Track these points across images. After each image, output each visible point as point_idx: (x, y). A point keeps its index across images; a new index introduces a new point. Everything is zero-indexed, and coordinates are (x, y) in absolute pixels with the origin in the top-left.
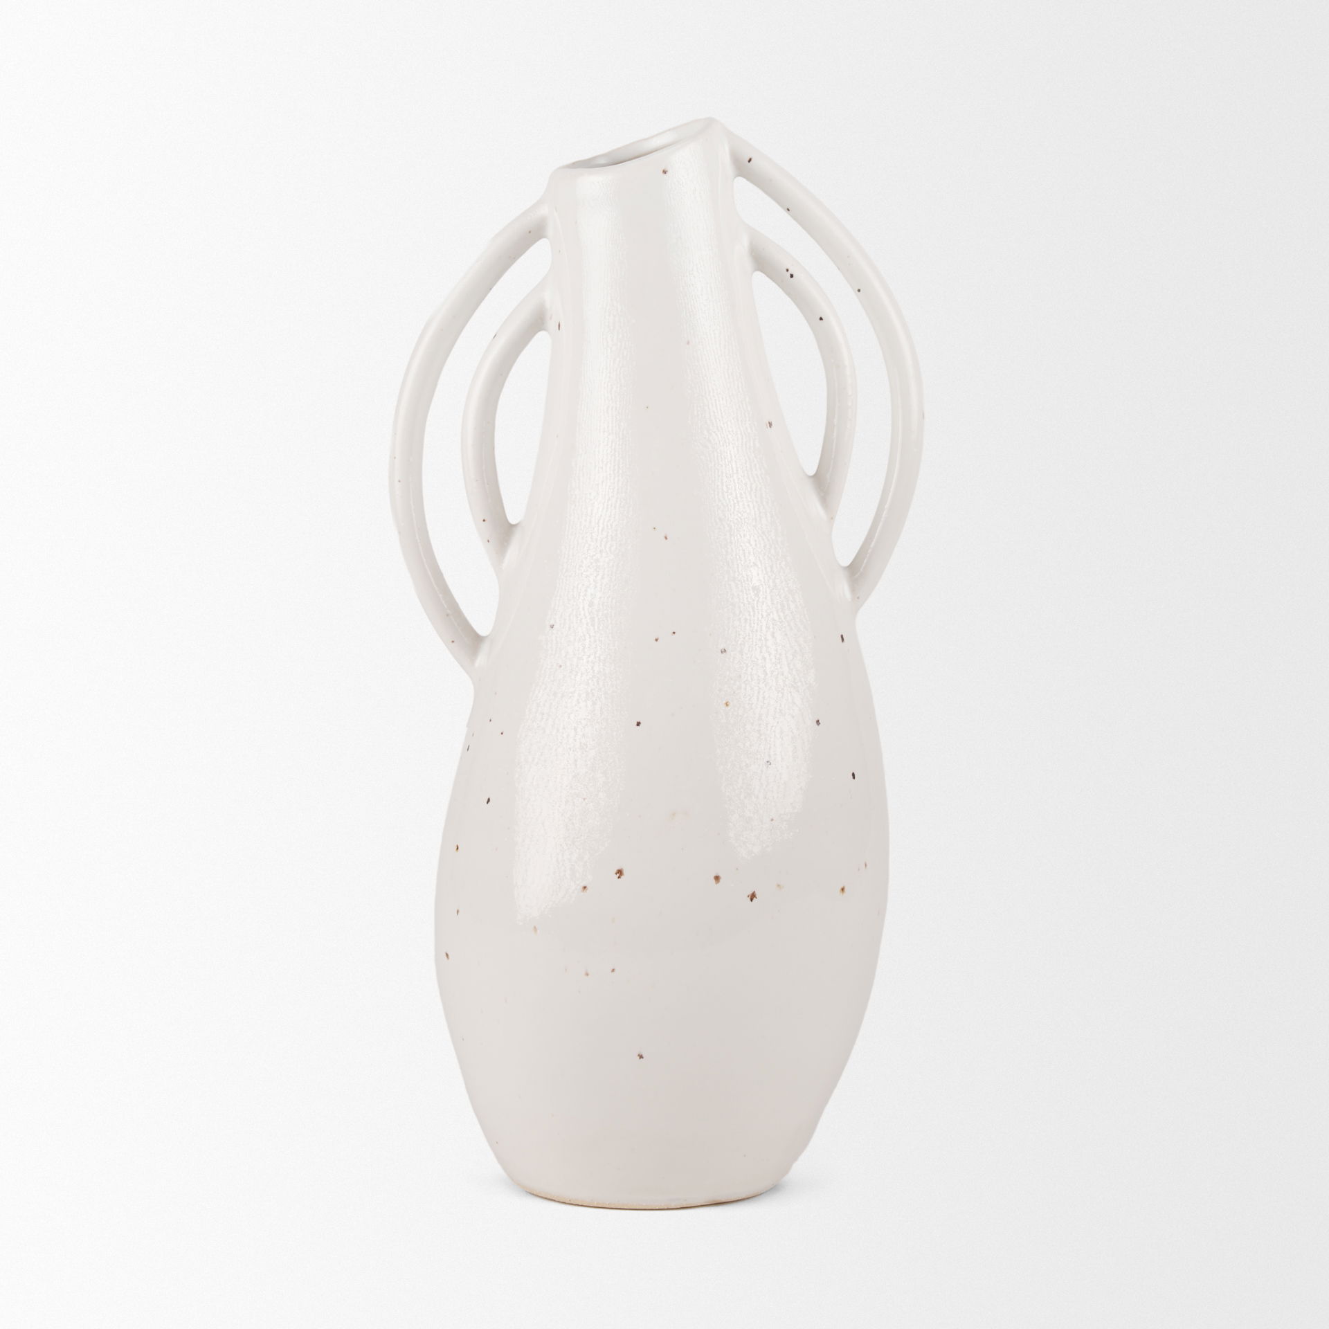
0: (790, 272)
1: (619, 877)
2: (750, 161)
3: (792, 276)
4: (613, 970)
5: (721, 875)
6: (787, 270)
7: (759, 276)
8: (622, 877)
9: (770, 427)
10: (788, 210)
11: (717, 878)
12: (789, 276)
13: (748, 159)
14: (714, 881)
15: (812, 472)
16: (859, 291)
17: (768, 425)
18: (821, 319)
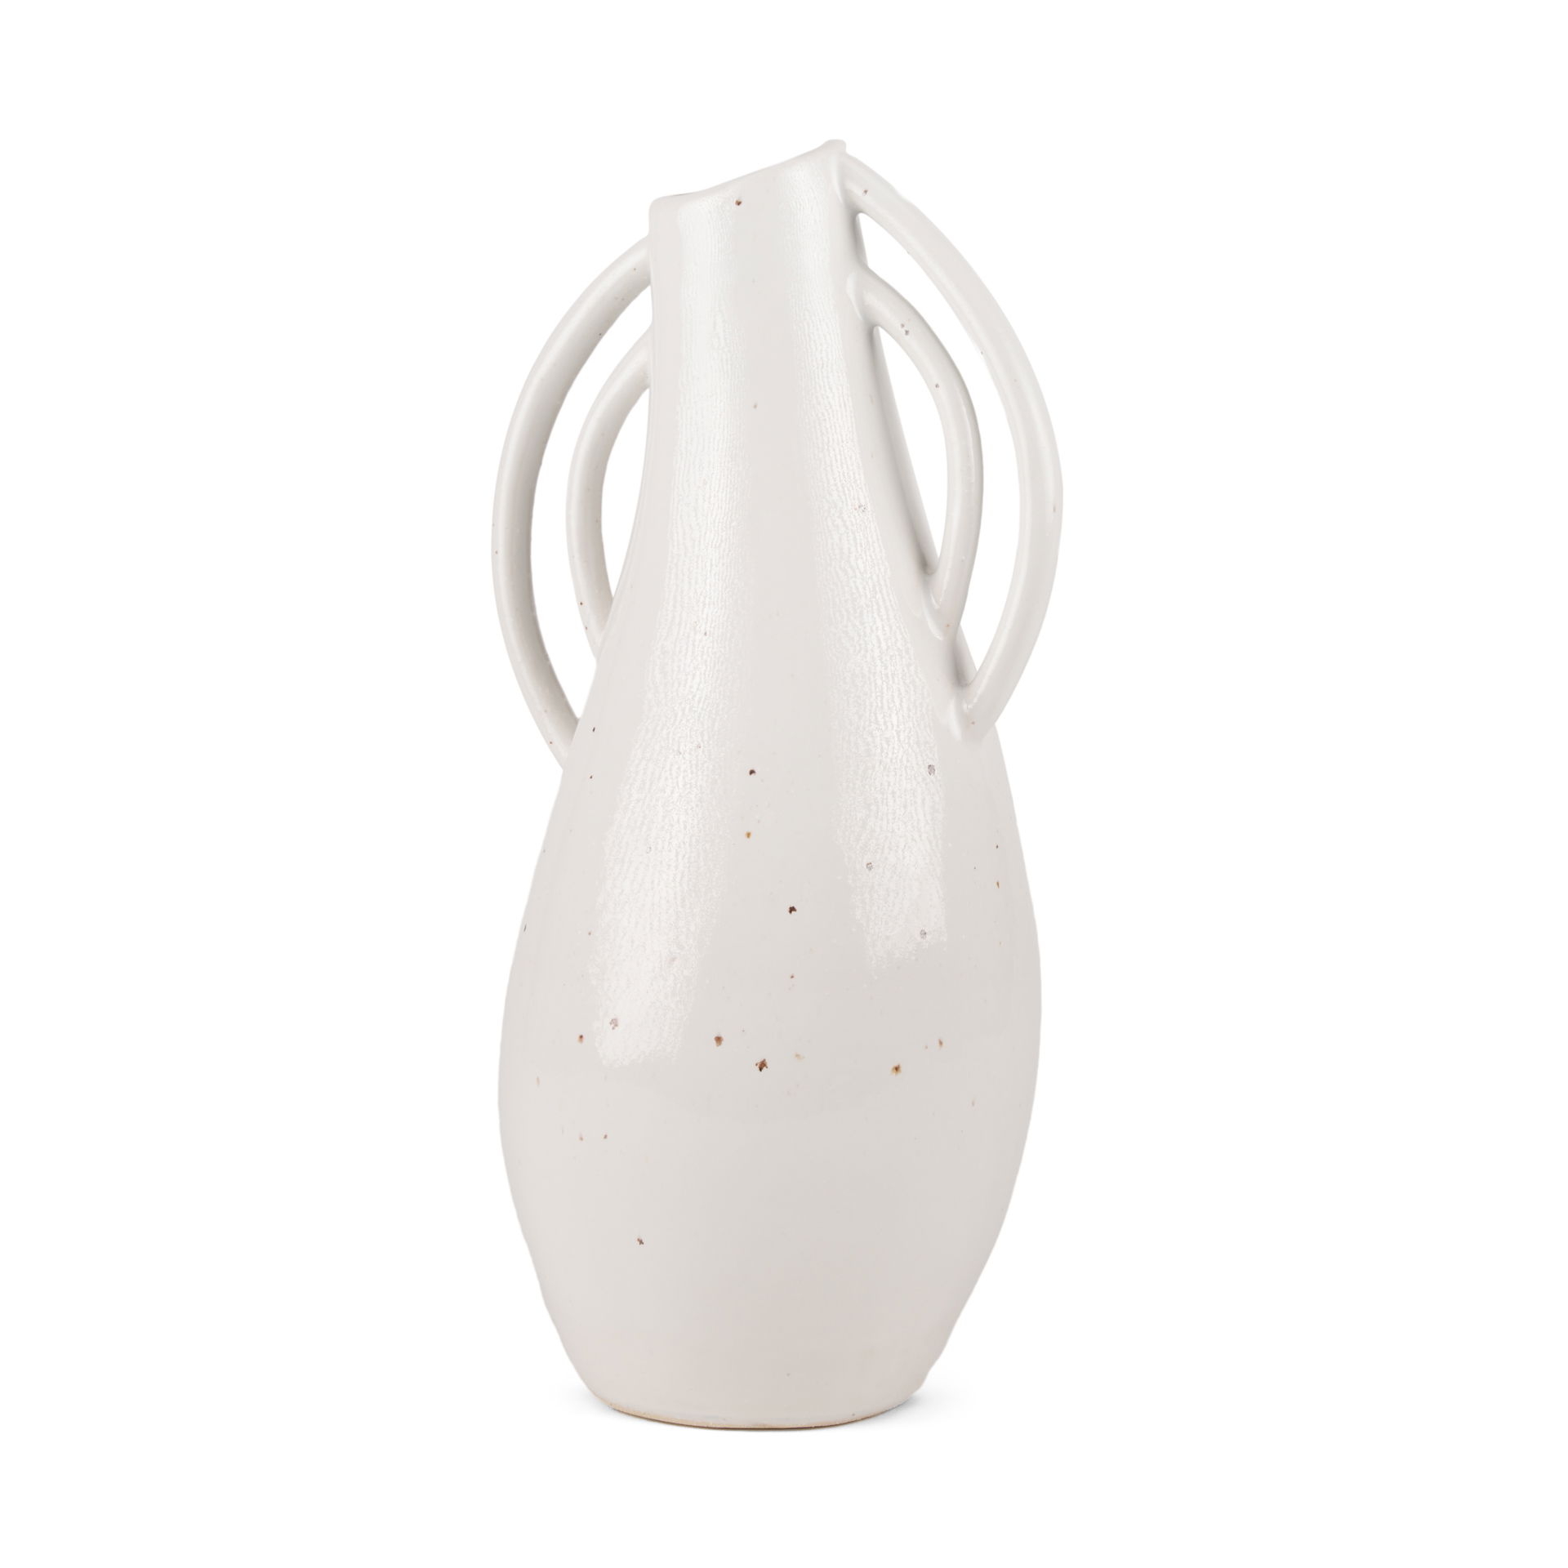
0: (906, 328)
1: (613, 1028)
4: (606, 1137)
5: (723, 1036)
8: (616, 1028)
11: (719, 1040)
12: (905, 332)
14: (714, 1042)
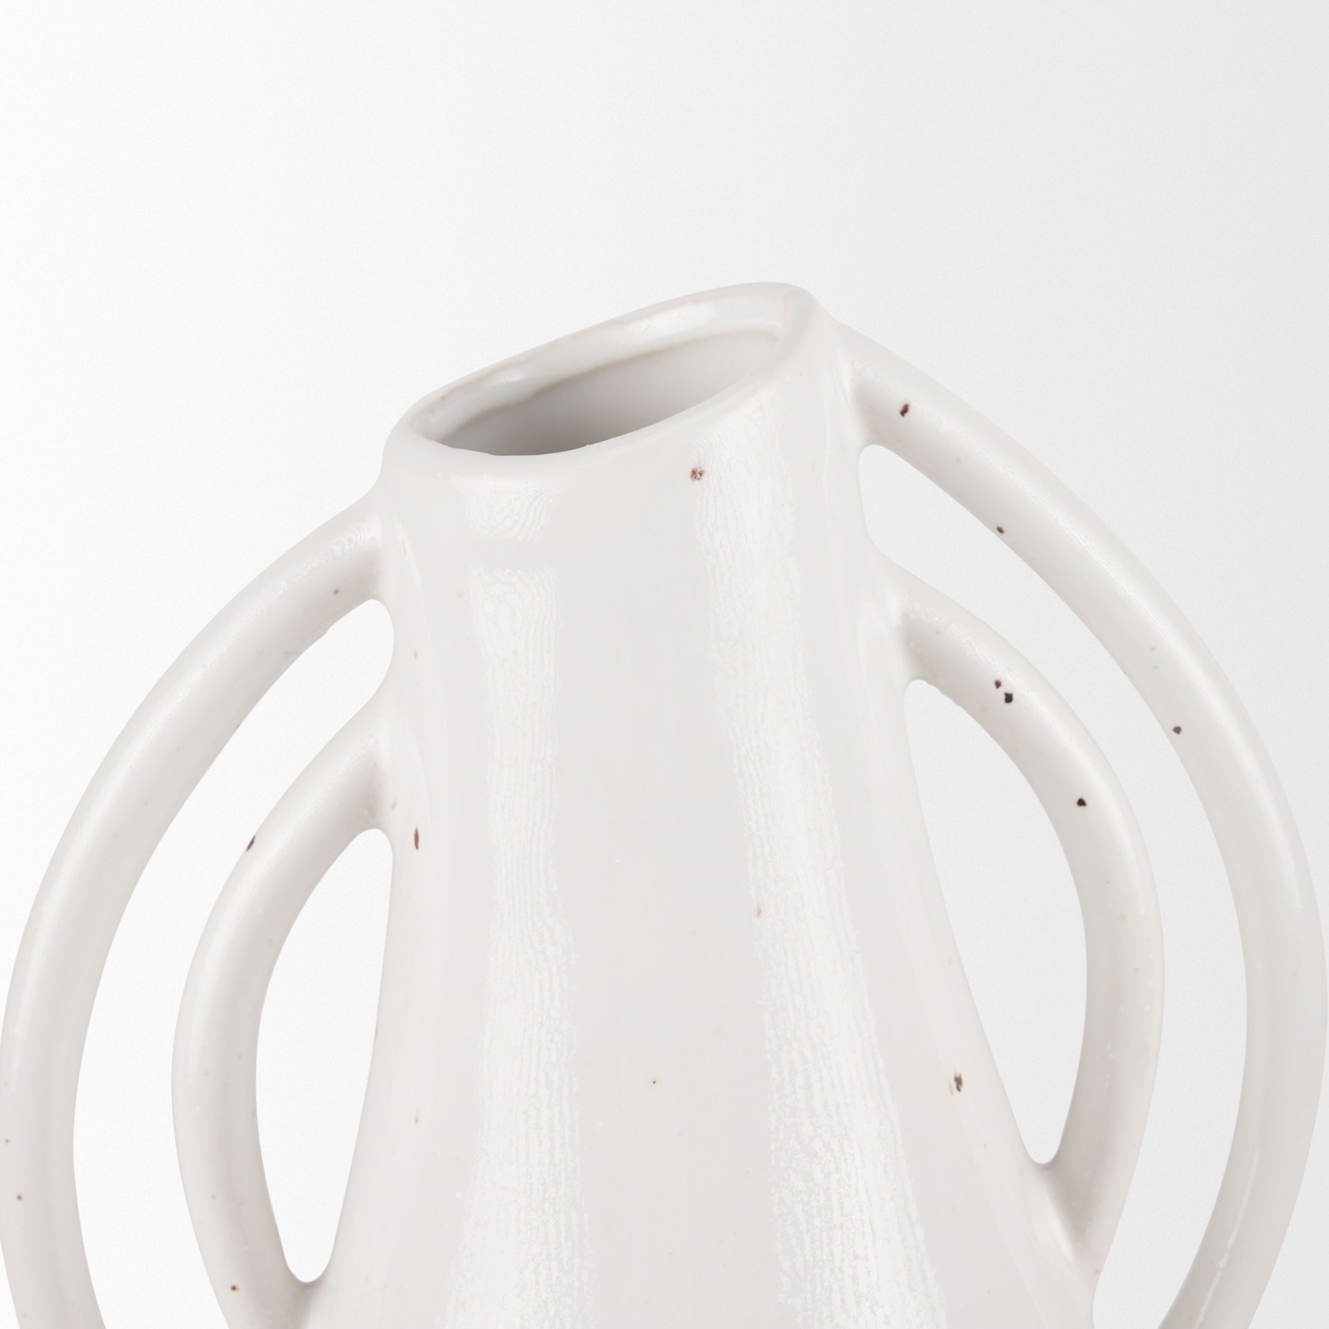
0: (1005, 688)
2: (904, 411)
3: (1009, 698)
6: (998, 684)
7: (925, 693)
9: (959, 1089)
10: (1000, 530)
12: (1003, 697)
13: (900, 408)
15: (1046, 1154)
16: (1177, 730)
17: (954, 1085)
18: (1081, 803)
